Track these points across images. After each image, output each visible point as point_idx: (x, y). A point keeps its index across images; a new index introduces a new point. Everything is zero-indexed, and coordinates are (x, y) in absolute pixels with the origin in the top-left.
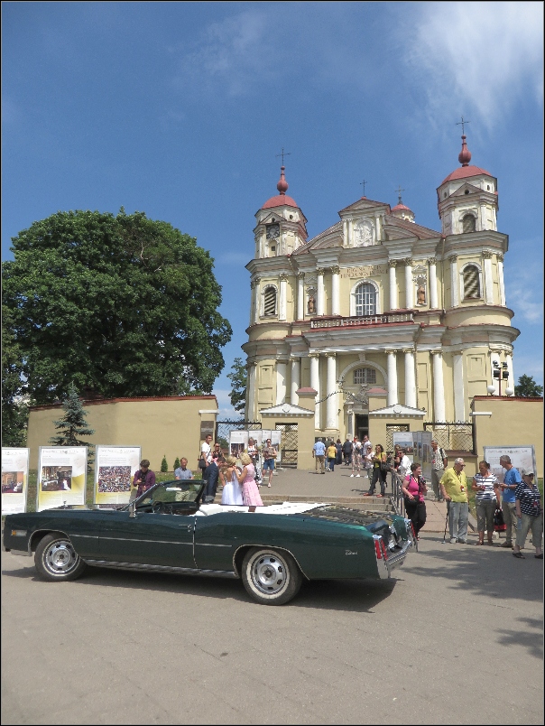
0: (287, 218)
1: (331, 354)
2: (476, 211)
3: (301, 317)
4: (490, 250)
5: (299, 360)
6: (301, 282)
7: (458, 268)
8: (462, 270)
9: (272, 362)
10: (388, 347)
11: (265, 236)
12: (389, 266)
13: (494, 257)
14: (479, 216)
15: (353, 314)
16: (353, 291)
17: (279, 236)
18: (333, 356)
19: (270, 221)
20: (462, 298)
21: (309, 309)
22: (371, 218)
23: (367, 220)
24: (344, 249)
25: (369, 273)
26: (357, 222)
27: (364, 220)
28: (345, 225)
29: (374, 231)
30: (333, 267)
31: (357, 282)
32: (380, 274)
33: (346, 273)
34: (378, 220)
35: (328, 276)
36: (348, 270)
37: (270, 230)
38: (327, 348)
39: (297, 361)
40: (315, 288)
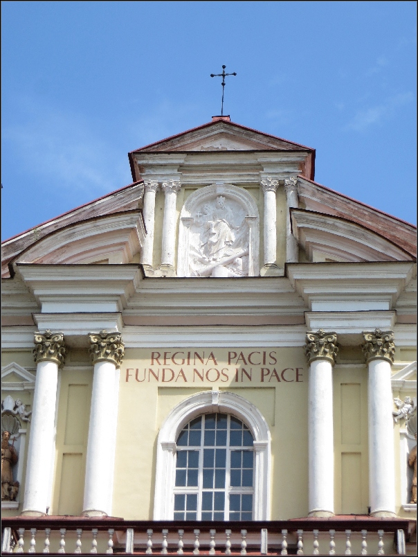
12: (308, 354)
15: (165, 512)
16: (169, 434)
22: (248, 186)
23: (232, 191)
24: (144, 278)
25: (232, 375)
26: (194, 196)
27: (221, 190)
28: (151, 196)
29: (253, 231)
30: (102, 337)
31: (188, 403)
32: (274, 383)
33: (144, 364)
34: (271, 196)
35: (75, 369)
36: (155, 355)
40: (21, 409)
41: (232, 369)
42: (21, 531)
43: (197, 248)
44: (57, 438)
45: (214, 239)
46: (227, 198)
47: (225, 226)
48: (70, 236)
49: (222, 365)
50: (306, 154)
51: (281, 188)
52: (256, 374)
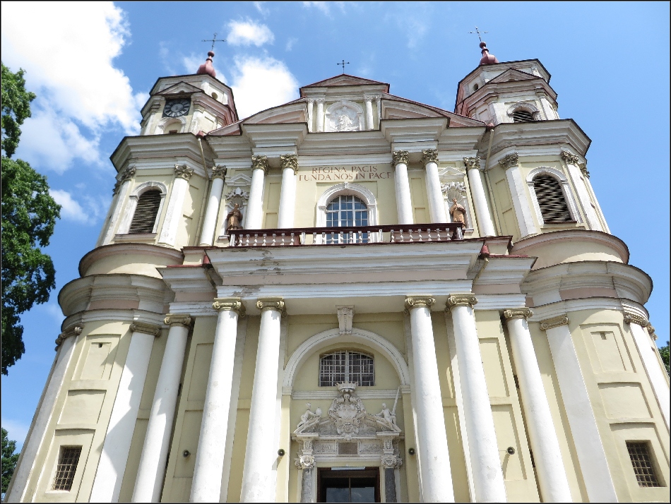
0: (207, 92)
1: (272, 304)
3: (207, 240)
5: (190, 325)
6: (217, 183)
7: (522, 176)
8: (530, 180)
9: (122, 328)
12: (395, 161)
13: (578, 167)
17: (187, 114)
18: (277, 308)
19: (175, 93)
20: (541, 222)
21: (228, 228)
22: (358, 102)
23: (350, 104)
24: (308, 133)
25: (354, 176)
26: (332, 107)
27: (344, 103)
28: (311, 106)
29: (362, 118)
30: (287, 157)
31: (332, 189)
32: (376, 179)
33: (309, 174)
34: (369, 104)
35: (273, 176)
36: (314, 169)
37: (172, 106)
38: (262, 290)
39: (185, 325)
40: (245, 194)
41: (354, 174)
42: (241, 236)
43: (334, 127)
44: (263, 206)
45: (342, 123)
46: (348, 107)
47: (347, 118)
48: (270, 114)
49: (349, 172)
50: (385, 86)
51: (374, 101)
52: (367, 175)
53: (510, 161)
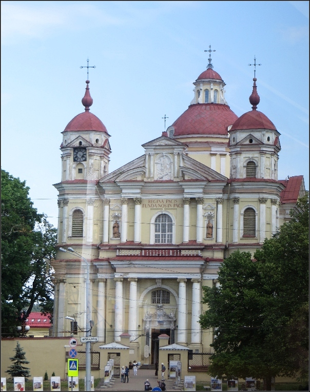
0: (94, 142)
1: (133, 279)
2: (256, 159)
3: (106, 240)
4: (265, 196)
5: (105, 281)
6: (107, 207)
7: (239, 209)
8: (242, 212)
10: (179, 276)
11: (72, 158)
12: (184, 202)
13: (269, 202)
14: (259, 165)
15: (152, 242)
16: (153, 221)
17: (86, 160)
18: (135, 281)
19: (76, 144)
20: (241, 235)
21: (114, 234)
22: (171, 154)
25: (167, 206)
26: (158, 156)
27: (164, 154)
30: (136, 198)
31: (157, 213)
32: (176, 207)
34: (176, 157)
37: (77, 153)
38: (130, 274)
39: (103, 282)
40: (119, 215)
41: (167, 204)
46: (166, 156)
49: (165, 203)
51: (179, 155)
52: (173, 206)
53: (236, 201)
